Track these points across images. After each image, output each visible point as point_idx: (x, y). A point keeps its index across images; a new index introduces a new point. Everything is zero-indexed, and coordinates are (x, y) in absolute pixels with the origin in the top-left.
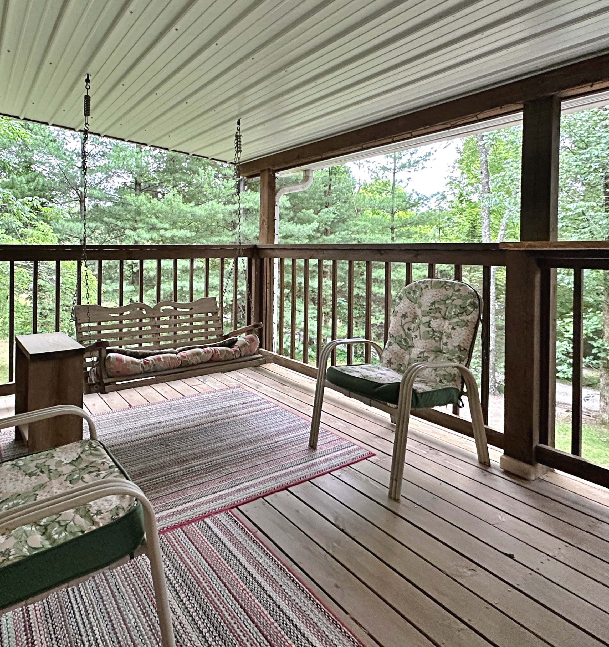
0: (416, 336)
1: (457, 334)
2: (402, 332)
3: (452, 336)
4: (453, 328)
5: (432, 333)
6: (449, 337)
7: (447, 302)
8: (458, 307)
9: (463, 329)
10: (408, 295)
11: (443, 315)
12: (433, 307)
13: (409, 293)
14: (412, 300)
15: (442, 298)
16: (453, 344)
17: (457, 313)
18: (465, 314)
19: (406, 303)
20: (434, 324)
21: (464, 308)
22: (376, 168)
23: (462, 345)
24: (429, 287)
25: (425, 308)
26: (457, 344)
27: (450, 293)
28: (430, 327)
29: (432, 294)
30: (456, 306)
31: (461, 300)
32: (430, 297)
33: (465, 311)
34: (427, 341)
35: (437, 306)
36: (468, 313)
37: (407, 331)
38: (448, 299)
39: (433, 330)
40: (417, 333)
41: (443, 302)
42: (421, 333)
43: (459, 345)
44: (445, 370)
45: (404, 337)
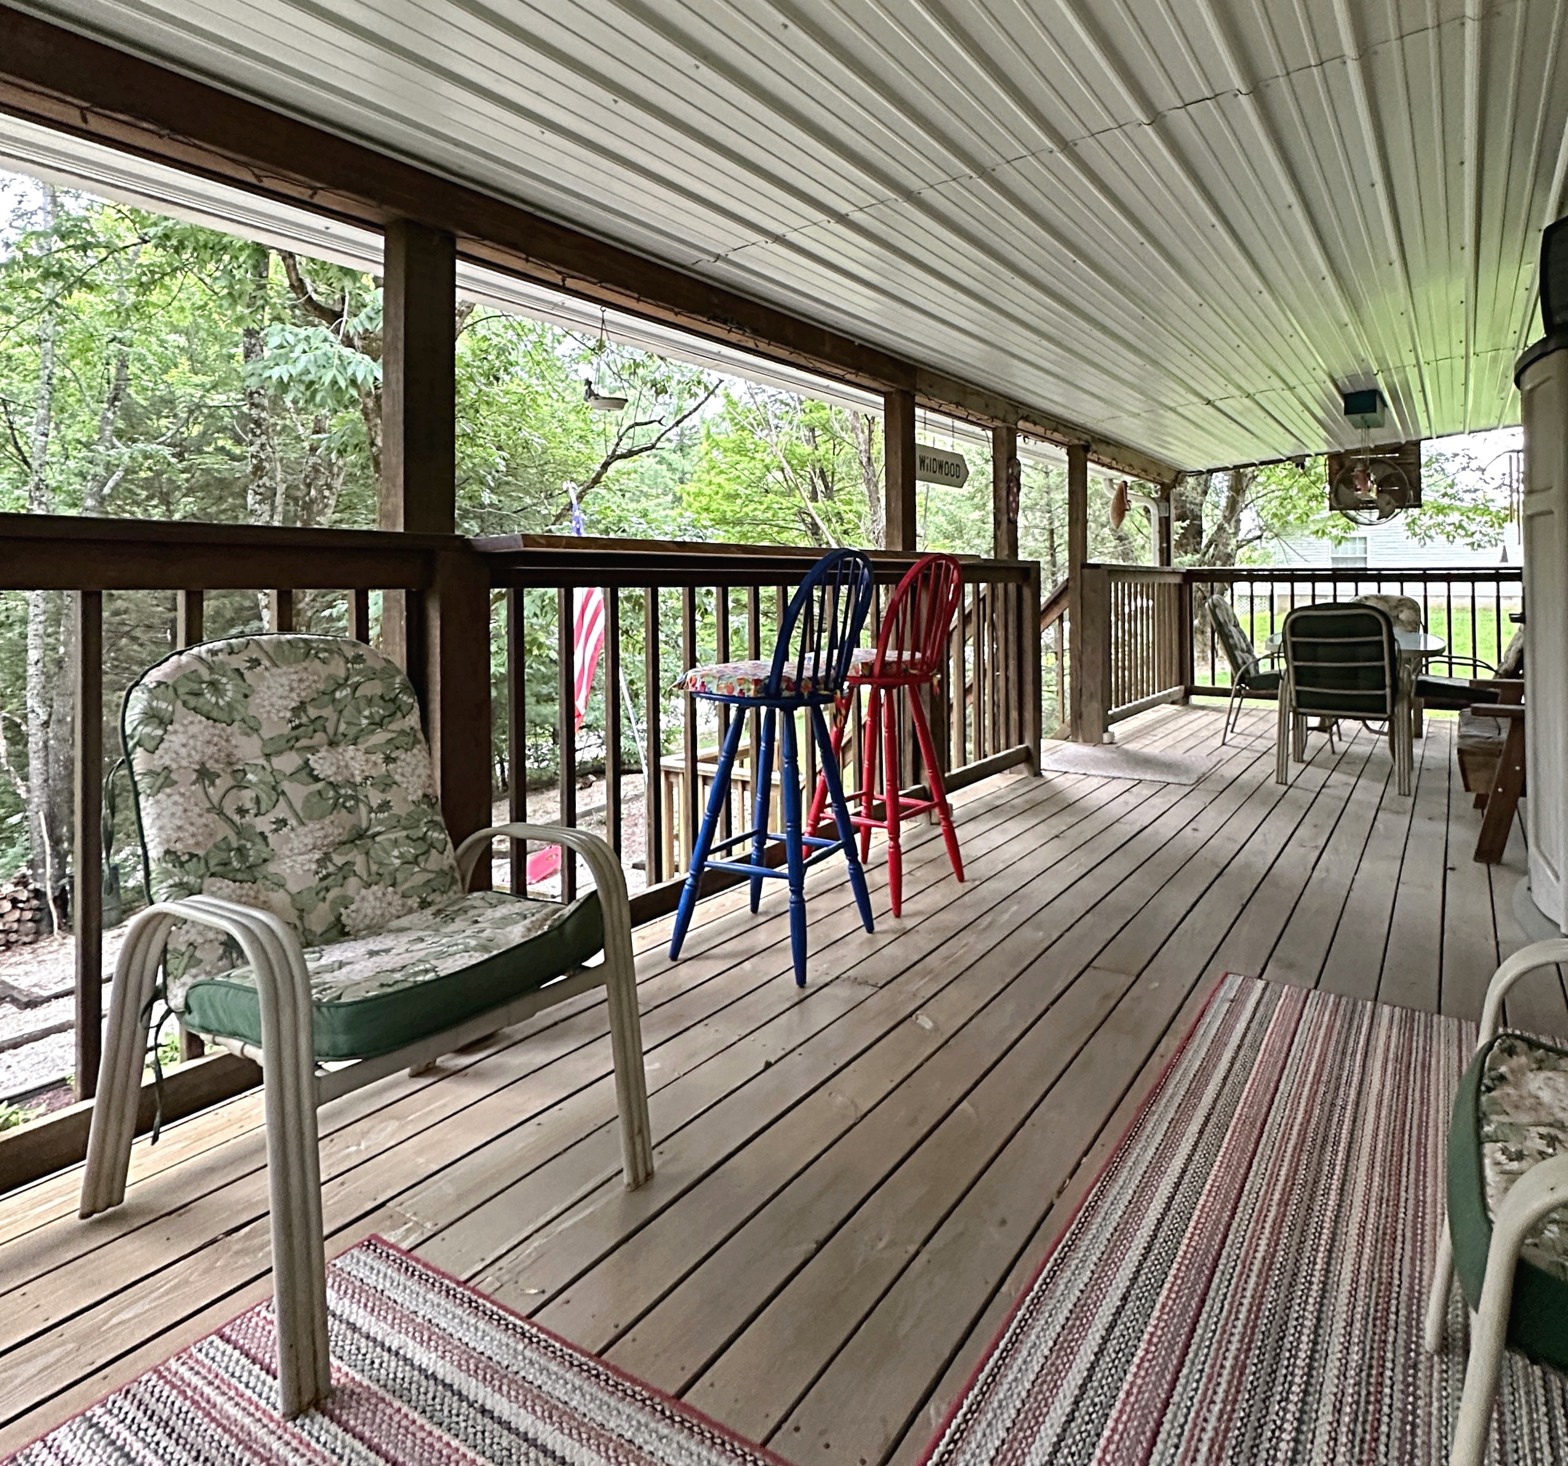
0: (282, 823)
1: (408, 770)
2: (224, 831)
3: (397, 778)
4: (388, 760)
5: (331, 794)
6: (387, 784)
7: (338, 695)
8: (377, 700)
9: (415, 751)
10: (192, 701)
11: (332, 734)
12: (304, 720)
13: (198, 694)
14: (215, 714)
15: (321, 686)
16: (410, 798)
17: (377, 719)
18: (399, 714)
19: (193, 729)
20: (323, 764)
21: (393, 700)
23: (430, 791)
24: (266, 663)
25: (275, 725)
26: (420, 793)
27: (339, 668)
28: (317, 779)
29: (284, 681)
30: (370, 702)
31: (377, 682)
32: (280, 691)
33: (399, 708)
34: (327, 821)
35: (313, 712)
36: (405, 709)
37: (236, 818)
38: (340, 686)
39: (331, 783)
40: (281, 811)
41: (327, 698)
42: (298, 806)
43: (425, 796)
45: (235, 845)
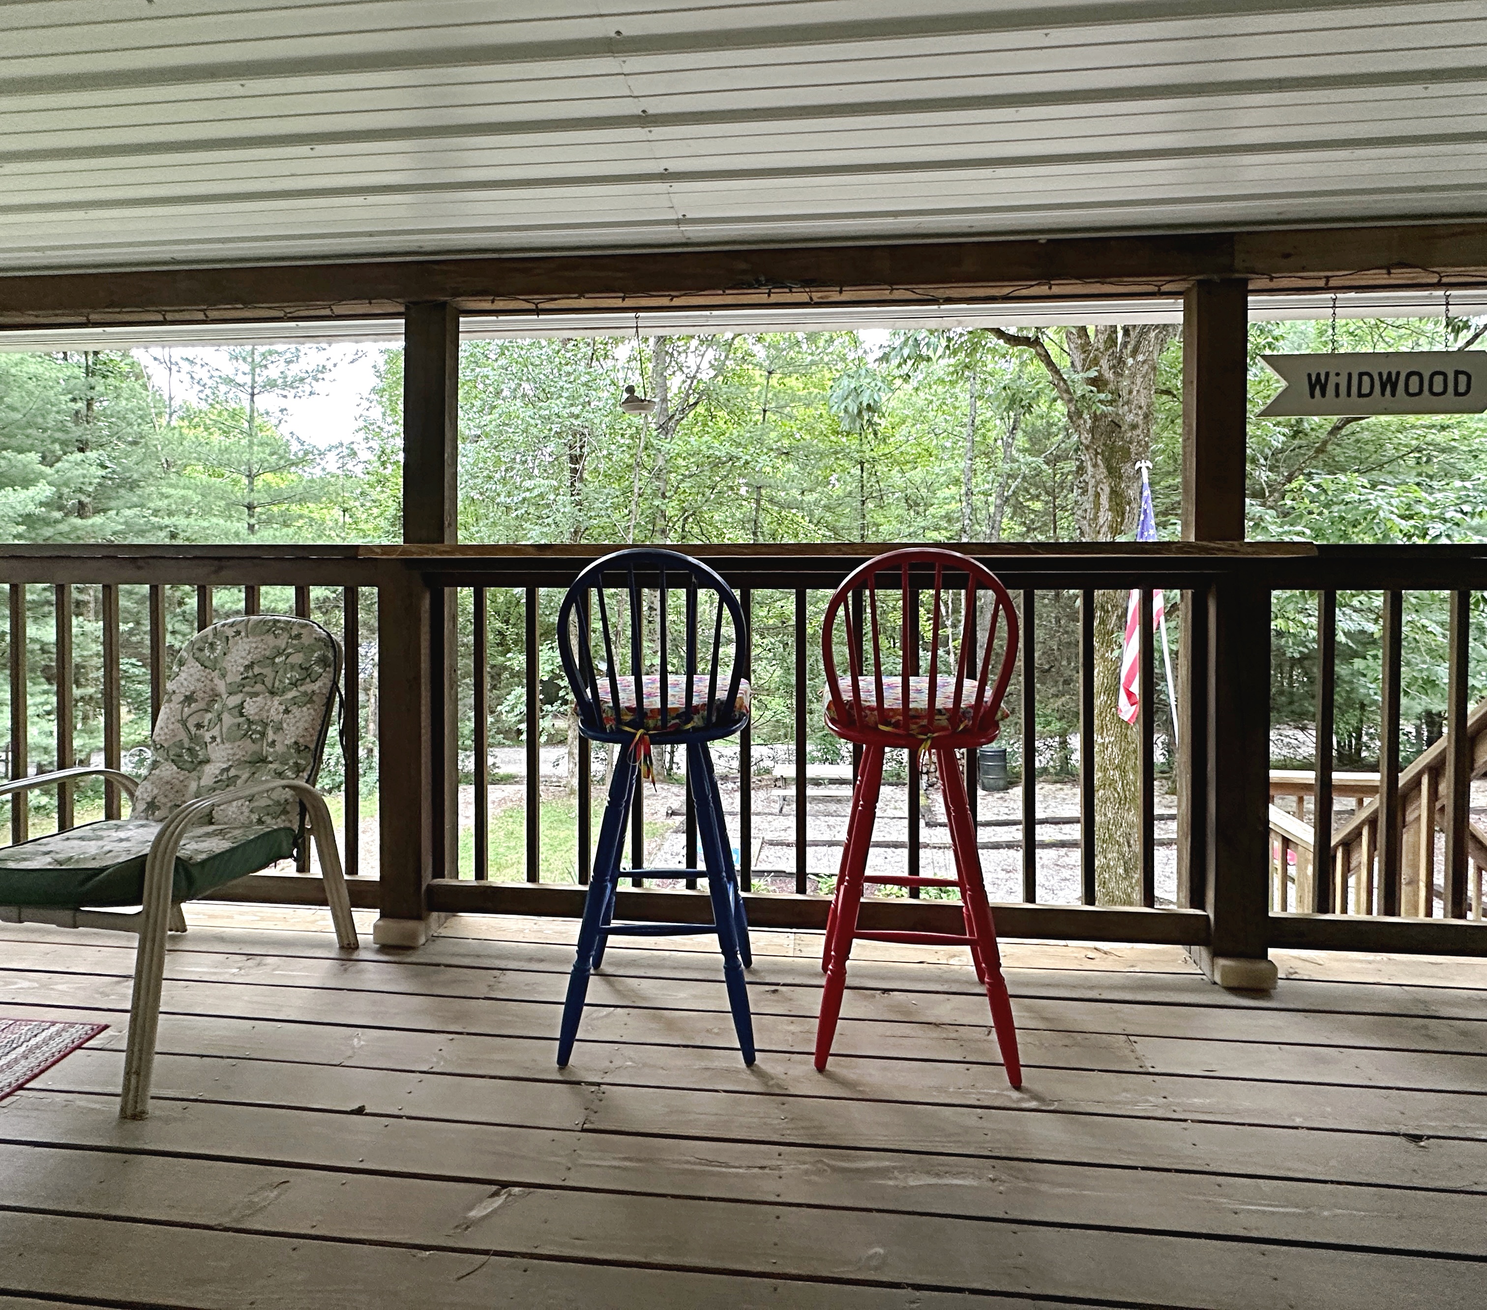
0: (214, 738)
1: (293, 721)
2: (183, 735)
3: (285, 726)
4: (287, 711)
5: (245, 727)
6: (279, 729)
7: (277, 660)
8: (297, 667)
9: (305, 709)
10: (198, 654)
11: (270, 685)
12: (250, 674)
13: (201, 650)
14: (206, 664)
15: (268, 653)
16: (286, 742)
17: (294, 680)
18: (308, 680)
19: (192, 671)
20: (251, 708)
21: (307, 669)
22: (211, 377)
23: (301, 740)
24: (243, 634)
25: (233, 677)
26: (293, 740)
27: (282, 642)
28: (242, 715)
29: (247, 647)
30: (292, 667)
31: (301, 655)
32: (244, 654)
33: (309, 675)
34: (235, 744)
35: (257, 670)
36: (313, 676)
37: (193, 730)
38: (279, 654)
39: (248, 720)
40: (215, 732)
41: (268, 661)
42: (224, 730)
43: (296, 743)
44: (269, 797)
45: (187, 746)
